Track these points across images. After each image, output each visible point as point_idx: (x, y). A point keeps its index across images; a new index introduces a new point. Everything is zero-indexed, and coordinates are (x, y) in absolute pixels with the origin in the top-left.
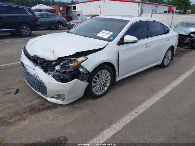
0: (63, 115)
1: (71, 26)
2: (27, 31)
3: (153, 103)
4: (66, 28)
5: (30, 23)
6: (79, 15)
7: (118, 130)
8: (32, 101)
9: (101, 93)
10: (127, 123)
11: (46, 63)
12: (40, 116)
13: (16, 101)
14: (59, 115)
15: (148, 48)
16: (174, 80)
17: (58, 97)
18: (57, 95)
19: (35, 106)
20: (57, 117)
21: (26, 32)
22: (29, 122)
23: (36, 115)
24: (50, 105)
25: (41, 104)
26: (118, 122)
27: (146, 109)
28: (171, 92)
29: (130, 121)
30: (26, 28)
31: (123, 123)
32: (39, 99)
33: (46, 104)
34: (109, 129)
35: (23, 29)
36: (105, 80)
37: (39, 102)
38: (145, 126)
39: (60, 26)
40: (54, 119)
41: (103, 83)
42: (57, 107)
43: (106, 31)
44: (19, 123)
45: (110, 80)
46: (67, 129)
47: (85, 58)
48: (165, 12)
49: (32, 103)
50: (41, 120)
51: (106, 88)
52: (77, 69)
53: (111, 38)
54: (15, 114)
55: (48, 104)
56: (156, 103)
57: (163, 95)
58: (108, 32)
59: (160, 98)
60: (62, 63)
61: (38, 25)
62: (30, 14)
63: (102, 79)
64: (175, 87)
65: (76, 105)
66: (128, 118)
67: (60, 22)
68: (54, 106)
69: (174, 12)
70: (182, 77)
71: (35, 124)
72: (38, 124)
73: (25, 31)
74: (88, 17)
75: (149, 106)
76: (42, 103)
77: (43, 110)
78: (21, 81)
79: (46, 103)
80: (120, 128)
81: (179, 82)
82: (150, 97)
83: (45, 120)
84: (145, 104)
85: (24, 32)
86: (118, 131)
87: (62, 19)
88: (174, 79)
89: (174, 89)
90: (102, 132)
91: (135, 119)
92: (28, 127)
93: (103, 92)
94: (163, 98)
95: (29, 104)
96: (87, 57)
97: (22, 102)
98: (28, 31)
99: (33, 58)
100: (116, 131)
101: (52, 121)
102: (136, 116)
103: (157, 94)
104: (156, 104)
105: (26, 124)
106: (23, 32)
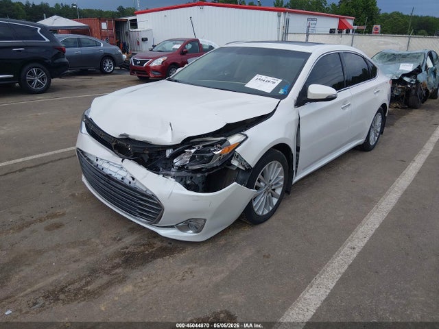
0: (201, 265)
1: (139, 64)
2: (40, 79)
3: (377, 226)
4: (121, 69)
5: (47, 61)
6: (145, 40)
7: (331, 288)
8: (120, 240)
9: (266, 212)
10: (343, 271)
11: (147, 152)
12: (154, 272)
13: (84, 243)
14: (193, 265)
15: (347, 110)
16: (398, 176)
17: (186, 225)
18: (185, 222)
19: (132, 249)
20: (191, 271)
21: (38, 82)
22: (135, 286)
23: (144, 270)
24: (165, 244)
25: (144, 245)
26: (324, 271)
27: (367, 239)
28: (402, 201)
29: (346, 267)
30: (38, 73)
31: (334, 273)
32: (133, 233)
33: (154, 244)
34: (312, 286)
35: (31, 74)
36: (275, 183)
37: (136, 240)
38: (381, 274)
39: (108, 66)
40: (187, 275)
41: (270, 190)
42: (183, 250)
43: (264, 77)
44: (112, 289)
45: (282, 183)
46: (222, 295)
47: (243, 138)
48: (332, 31)
49: (122, 245)
50: (159, 279)
51: (275, 201)
52: (227, 161)
53: (281, 92)
54: (94, 272)
55: (158, 244)
56: (381, 225)
57: (390, 207)
58: (270, 78)
59: (385, 215)
60: (193, 151)
61: (65, 65)
62: (47, 40)
63: (270, 181)
64: (406, 191)
65: (222, 242)
66: (341, 262)
67: (108, 56)
68: (174, 246)
69: (351, 31)
70: (411, 168)
71: (151, 291)
72: (157, 289)
73: (37, 80)
74: (175, 44)
75: (371, 233)
76: (144, 242)
77: (154, 256)
78: (73, 195)
79: (155, 241)
80: (334, 284)
81: (410, 178)
82: (365, 214)
83: (169, 280)
84: (362, 229)
85: (33, 81)
86: (332, 290)
87: (113, 49)
88: (398, 173)
89: (406, 192)
90: (300, 295)
91: (355, 261)
92: (136, 299)
93: (271, 208)
94: (391, 213)
95: (117, 247)
96: (246, 135)
97: (97, 245)
98: (42, 79)
99: (116, 142)
100: (329, 291)
101: (183, 280)
102: (355, 256)
103: (378, 207)
104: (384, 226)
105: (128, 292)
106: (31, 82)
